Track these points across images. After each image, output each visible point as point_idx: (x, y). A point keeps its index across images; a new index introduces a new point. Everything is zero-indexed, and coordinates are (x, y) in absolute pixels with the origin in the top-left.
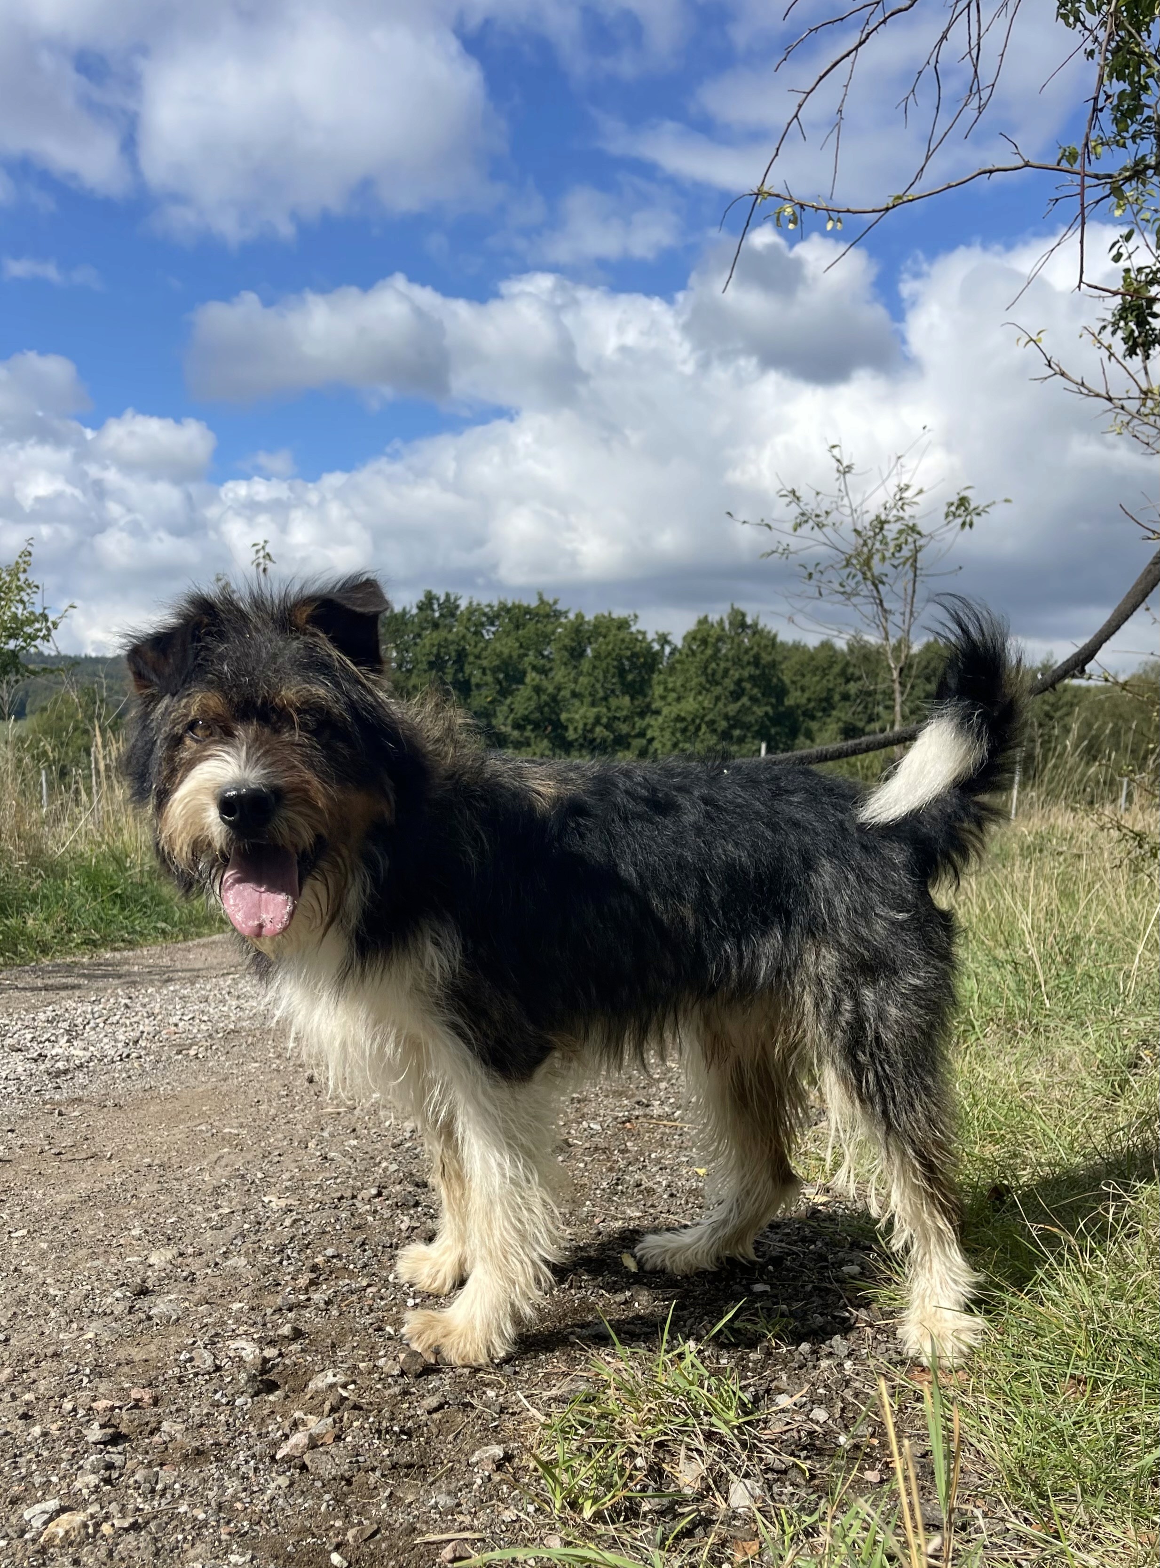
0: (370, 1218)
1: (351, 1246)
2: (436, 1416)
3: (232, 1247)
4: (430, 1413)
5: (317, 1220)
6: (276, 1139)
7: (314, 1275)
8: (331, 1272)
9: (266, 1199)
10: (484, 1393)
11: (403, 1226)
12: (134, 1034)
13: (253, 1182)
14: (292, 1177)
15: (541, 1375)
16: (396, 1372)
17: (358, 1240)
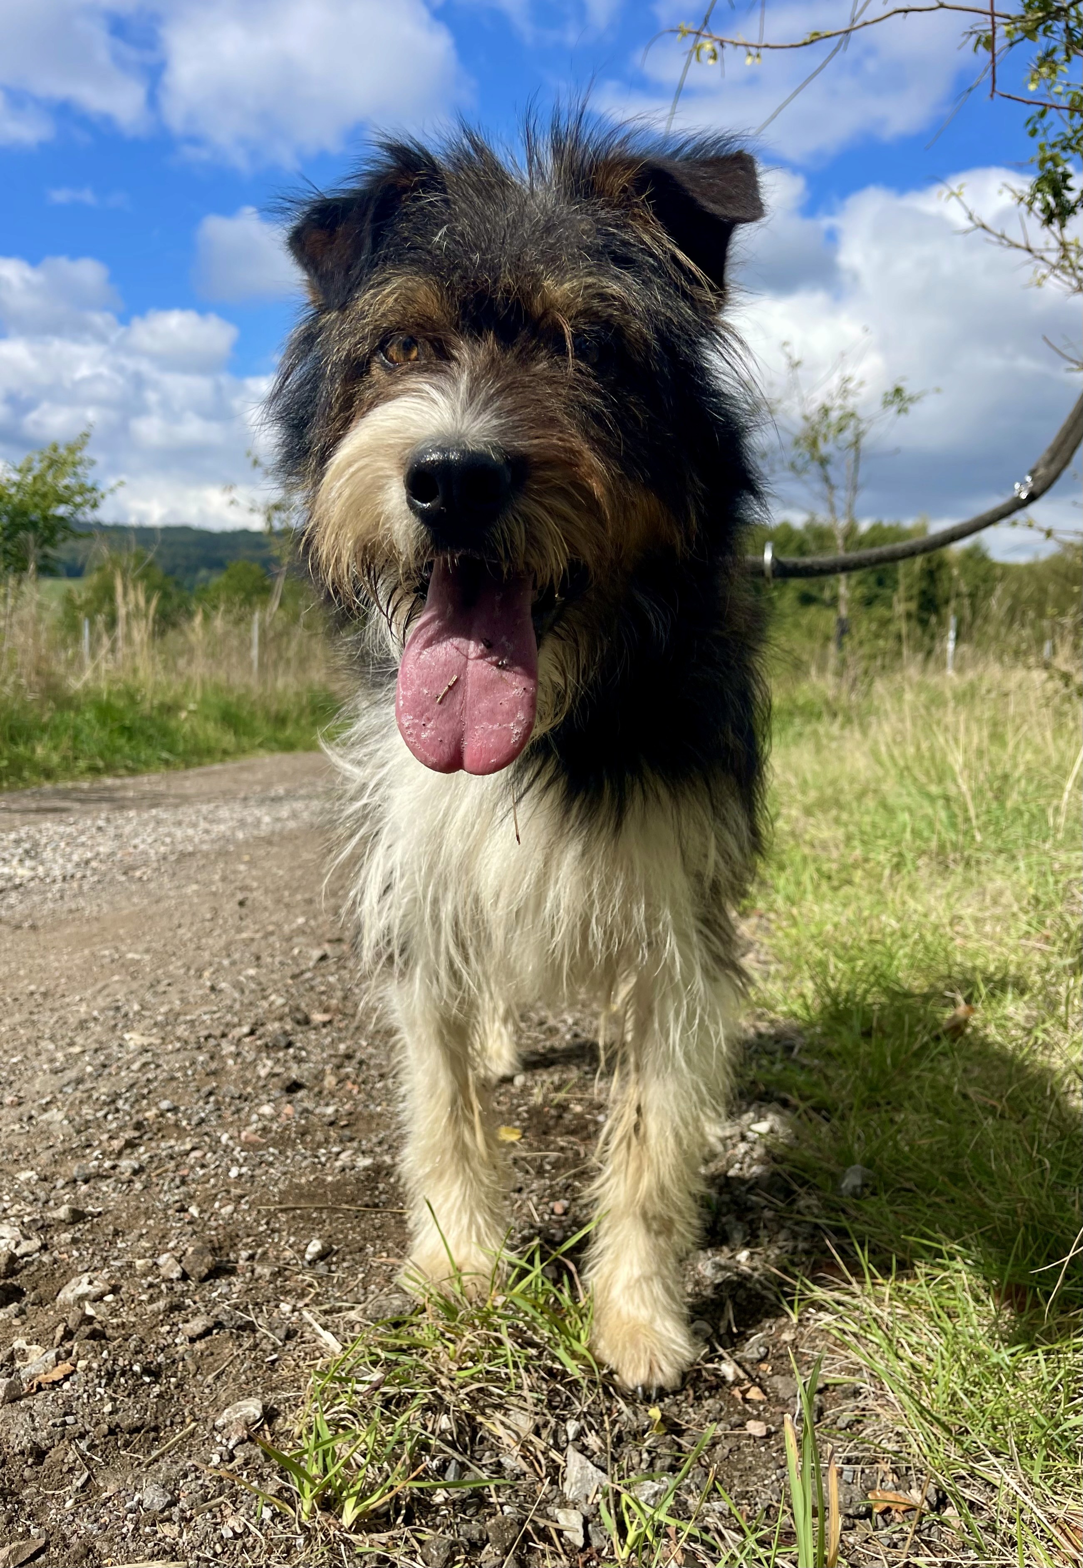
0: (230, 1062)
1: (196, 1096)
2: (199, 1346)
3: (59, 1096)
4: (192, 1340)
5: (172, 1063)
7: (137, 1134)
9: (127, 1036)
10: (277, 1306)
11: (263, 1072)
12: (89, 855)
13: (126, 1015)
14: (171, 1010)
15: (361, 1276)
16: (175, 1275)
17: (206, 1089)
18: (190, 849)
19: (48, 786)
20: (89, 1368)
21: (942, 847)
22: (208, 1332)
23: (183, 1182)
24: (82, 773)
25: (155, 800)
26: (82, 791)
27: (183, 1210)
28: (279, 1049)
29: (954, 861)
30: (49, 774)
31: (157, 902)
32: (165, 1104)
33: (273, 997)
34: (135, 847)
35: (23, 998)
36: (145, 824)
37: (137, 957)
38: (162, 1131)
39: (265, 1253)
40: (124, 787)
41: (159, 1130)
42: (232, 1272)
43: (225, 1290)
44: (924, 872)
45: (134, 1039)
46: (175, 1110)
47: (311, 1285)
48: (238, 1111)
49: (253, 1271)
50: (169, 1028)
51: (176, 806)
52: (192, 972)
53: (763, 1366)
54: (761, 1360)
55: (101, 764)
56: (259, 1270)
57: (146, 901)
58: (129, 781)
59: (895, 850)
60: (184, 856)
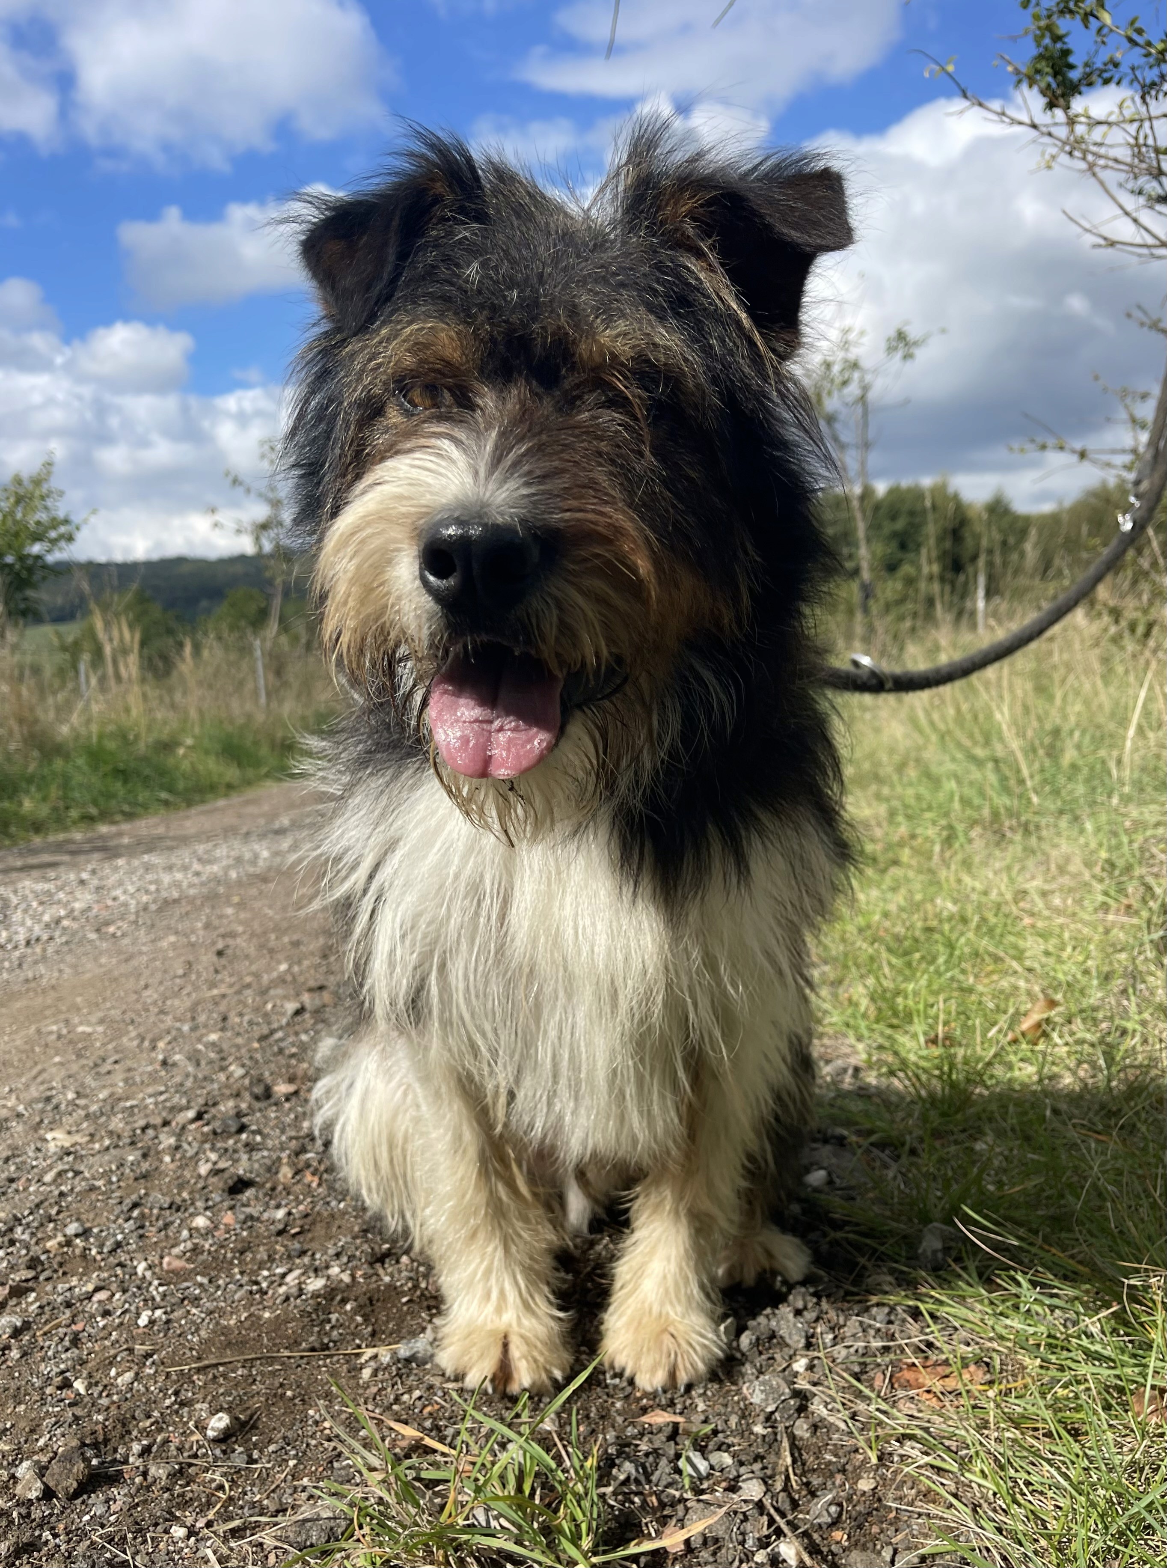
0: (167, 1159)
1: (117, 1210)
5: (95, 1167)
6: (129, 1039)
9: (49, 1136)
10: (166, 1531)
11: (204, 1169)
13: (57, 1107)
14: (111, 1095)
15: (292, 1463)
16: (33, 1495)
17: (128, 1202)
18: (176, 895)
21: (995, 815)
23: (75, 1341)
25: (150, 845)
27: (66, 1385)
28: (229, 1136)
29: (1011, 828)
31: (127, 960)
32: (73, 1228)
33: (233, 1068)
34: (115, 899)
36: (133, 872)
37: (88, 1029)
38: (63, 1268)
40: (120, 834)
41: (61, 1265)
43: (99, 1510)
44: (979, 844)
45: (57, 1139)
46: (85, 1233)
47: (221, 1487)
48: (166, 1226)
49: (145, 1474)
50: (103, 1119)
51: (171, 849)
52: (146, 1044)
53: (838, 1535)
56: (152, 1471)
57: (114, 961)
59: (943, 822)
60: (167, 904)
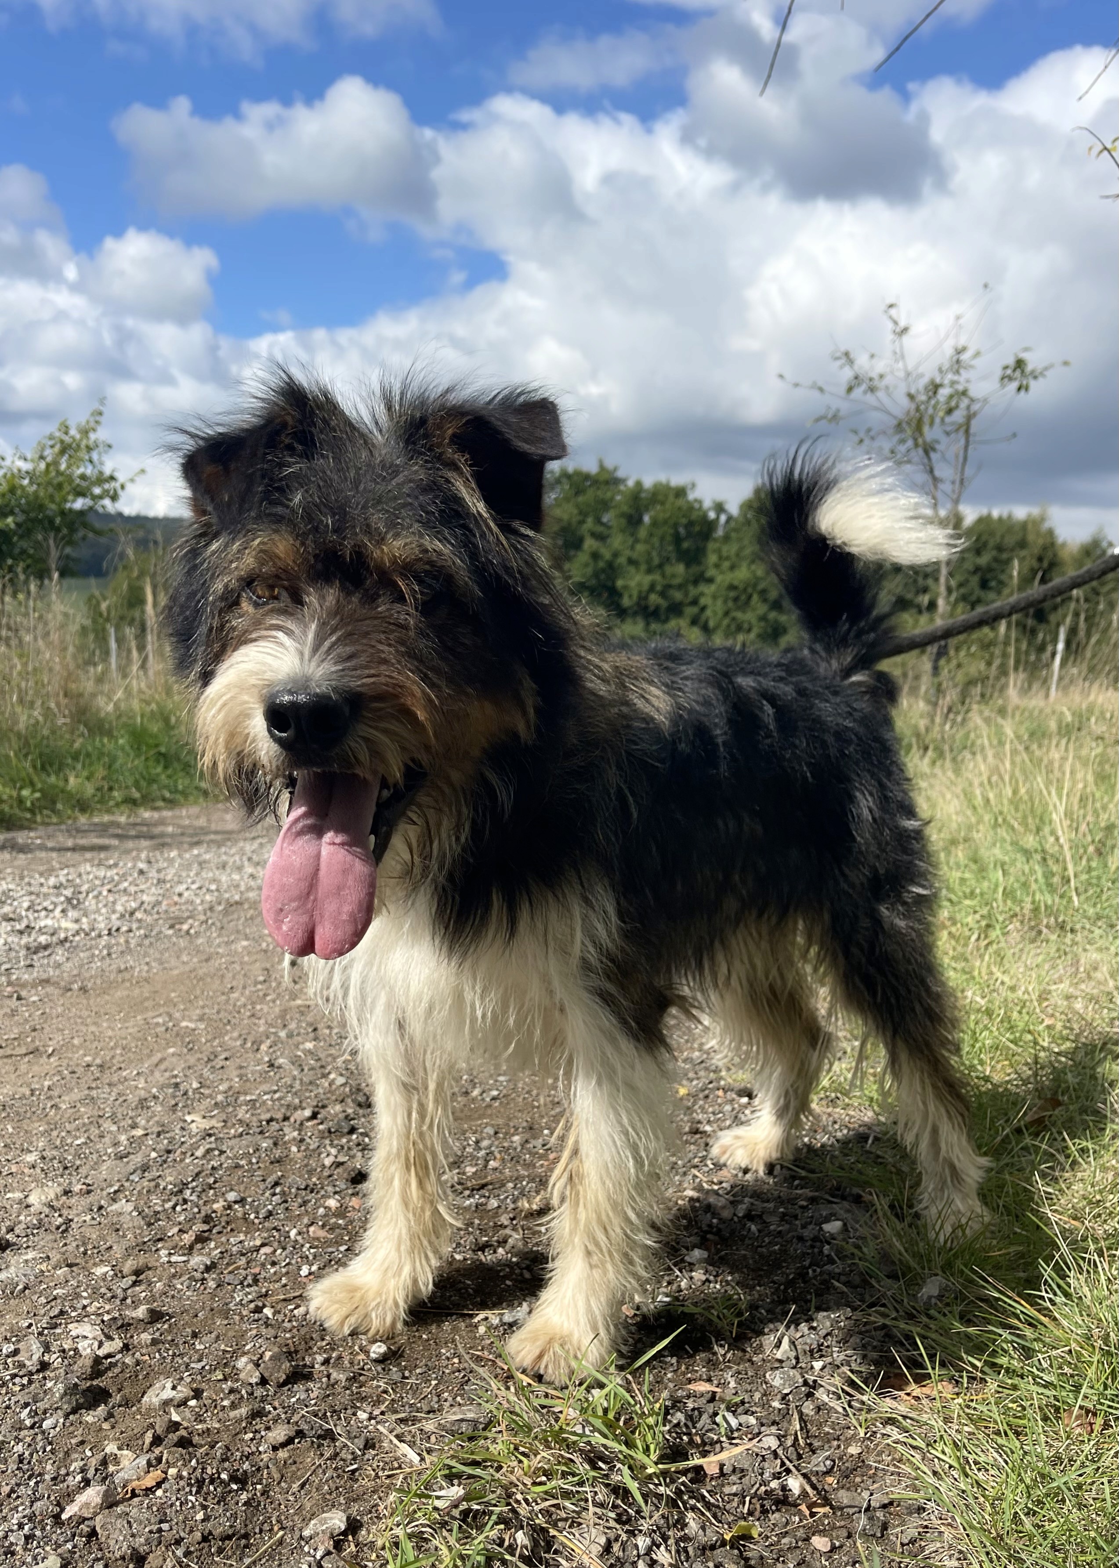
0: (294, 1149)
1: (262, 1186)
2: (282, 1454)
3: (127, 1184)
4: (275, 1449)
5: (235, 1148)
6: (231, 1039)
7: (206, 1227)
8: (228, 1223)
9: (189, 1118)
10: (354, 1414)
11: (328, 1162)
12: (134, 905)
13: (185, 1094)
14: (230, 1088)
15: (434, 1383)
16: (254, 1380)
17: (271, 1180)
19: (83, 820)
20: (180, 1477)
21: (1036, 910)
22: (290, 1441)
23: (256, 1281)
24: (117, 805)
25: (196, 837)
26: (118, 825)
27: (257, 1310)
28: (343, 1136)
29: (1049, 927)
30: (83, 806)
31: (207, 960)
32: (232, 1196)
33: (332, 1076)
34: (180, 895)
35: (80, 1070)
36: (188, 867)
37: (192, 1025)
38: (230, 1225)
39: (340, 1357)
40: (162, 822)
42: (309, 1377)
43: (303, 1396)
44: (1015, 936)
45: (197, 1122)
46: (242, 1201)
47: (385, 1392)
48: (305, 1203)
49: (328, 1376)
50: (231, 1109)
52: (249, 1045)
53: (830, 1480)
54: (829, 1472)
55: (137, 795)
56: (334, 1375)
58: (167, 814)
